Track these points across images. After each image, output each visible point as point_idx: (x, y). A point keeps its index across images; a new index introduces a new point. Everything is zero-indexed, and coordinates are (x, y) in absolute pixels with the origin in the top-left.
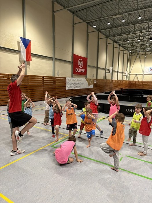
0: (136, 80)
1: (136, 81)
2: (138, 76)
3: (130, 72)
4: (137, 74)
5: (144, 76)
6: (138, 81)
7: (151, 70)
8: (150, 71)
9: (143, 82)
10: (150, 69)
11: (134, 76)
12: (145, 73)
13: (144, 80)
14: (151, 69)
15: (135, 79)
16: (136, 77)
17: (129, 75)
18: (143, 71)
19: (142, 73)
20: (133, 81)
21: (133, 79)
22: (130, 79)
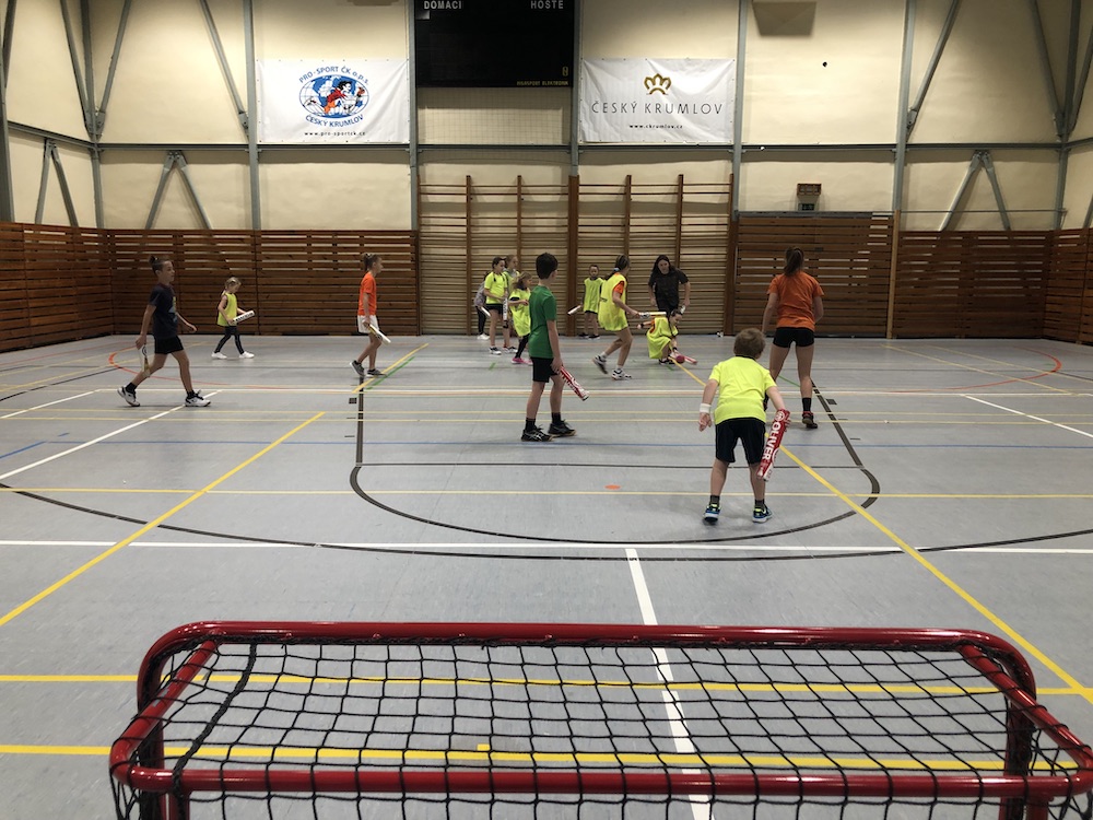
0: (175, 216)
1: (177, 235)
2: (198, 172)
3: (94, 118)
4: (177, 155)
5: (271, 172)
6: (206, 233)
8: (317, 108)
9: (255, 238)
11: (154, 170)
12: (268, 135)
13: (272, 221)
15: (165, 206)
16: (175, 179)
17: (68, 158)
18: (240, 112)
19: (237, 138)
20: (148, 232)
21: (147, 211)
22: (107, 210)
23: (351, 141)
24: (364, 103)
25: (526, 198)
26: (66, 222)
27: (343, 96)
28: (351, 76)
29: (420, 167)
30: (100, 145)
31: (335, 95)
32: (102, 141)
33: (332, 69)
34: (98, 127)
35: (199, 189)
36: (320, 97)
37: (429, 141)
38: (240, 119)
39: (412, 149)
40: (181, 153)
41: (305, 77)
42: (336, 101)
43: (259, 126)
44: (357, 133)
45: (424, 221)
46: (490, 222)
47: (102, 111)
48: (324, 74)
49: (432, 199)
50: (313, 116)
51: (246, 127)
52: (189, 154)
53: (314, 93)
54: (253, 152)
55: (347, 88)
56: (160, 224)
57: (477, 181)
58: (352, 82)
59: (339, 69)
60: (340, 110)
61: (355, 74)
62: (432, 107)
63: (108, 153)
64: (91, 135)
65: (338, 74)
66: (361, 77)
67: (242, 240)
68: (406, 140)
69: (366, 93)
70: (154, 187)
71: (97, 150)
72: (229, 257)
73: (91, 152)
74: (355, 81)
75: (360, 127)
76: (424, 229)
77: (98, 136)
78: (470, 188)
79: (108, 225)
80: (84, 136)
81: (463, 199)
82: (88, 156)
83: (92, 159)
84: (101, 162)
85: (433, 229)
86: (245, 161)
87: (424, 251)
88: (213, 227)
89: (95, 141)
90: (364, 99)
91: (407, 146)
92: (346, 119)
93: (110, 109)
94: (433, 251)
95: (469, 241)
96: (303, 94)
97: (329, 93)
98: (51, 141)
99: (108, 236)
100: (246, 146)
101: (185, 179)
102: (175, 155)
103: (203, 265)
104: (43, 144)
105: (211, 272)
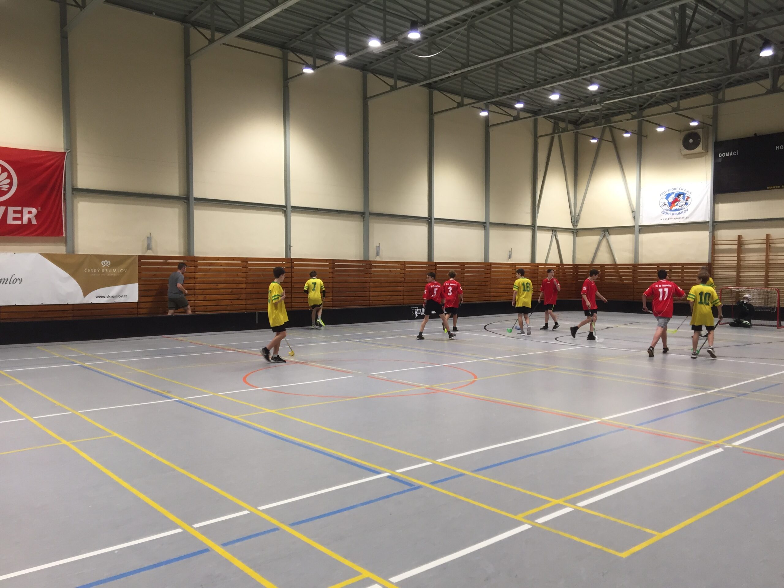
0: (603, 258)
1: (602, 266)
2: (614, 239)
3: (575, 219)
4: (606, 231)
5: (645, 237)
6: (615, 265)
7: (672, 204)
8: (667, 207)
9: (635, 267)
10: (667, 198)
11: (595, 239)
12: (644, 221)
13: (643, 260)
14: (671, 199)
15: (599, 254)
16: (604, 242)
17: (561, 237)
18: (633, 212)
19: (631, 223)
20: (591, 265)
21: (592, 256)
22: (578, 256)
23: (682, 221)
24: (689, 203)
25: (772, 245)
26: (559, 262)
27: (679, 201)
28: (683, 191)
29: (716, 232)
30: (577, 229)
31: (676, 201)
32: (578, 227)
33: (675, 189)
34: (577, 222)
35: (613, 247)
36: (668, 202)
37: (721, 219)
38: (633, 215)
39: (711, 224)
40: (607, 231)
41: (662, 194)
42: (676, 204)
43: (641, 217)
44: (685, 217)
45: (716, 258)
46: (751, 258)
47: (579, 215)
48: (671, 192)
49: (721, 247)
50: (665, 211)
51: (634, 218)
52: (611, 231)
53: (666, 201)
54: (637, 229)
55: (681, 197)
56: (597, 262)
57: (745, 238)
58: (683, 194)
59: (678, 189)
60: (677, 207)
61: (685, 190)
62: (722, 202)
63: (580, 232)
64: (573, 226)
65: (677, 191)
66: (688, 191)
67: (628, 268)
68: (708, 220)
69: (690, 199)
70: (595, 246)
71: (575, 232)
72: (623, 276)
73: (573, 232)
74: (685, 194)
75: (686, 215)
76: (716, 262)
77: (576, 226)
78: (740, 241)
79: (577, 262)
80: (571, 227)
81: (736, 247)
82: (572, 234)
83: (573, 235)
84: (576, 236)
85: (720, 262)
86: (633, 233)
87: (715, 273)
88: (618, 262)
89: (575, 228)
90: (689, 202)
91: (708, 222)
92: (680, 211)
93: (582, 215)
94: (720, 273)
95: (739, 267)
96: (661, 202)
97: (673, 200)
98: (554, 230)
99: (576, 267)
100: (634, 226)
101: (608, 241)
102: (604, 231)
103: (612, 279)
104: (551, 232)
105: (615, 282)
